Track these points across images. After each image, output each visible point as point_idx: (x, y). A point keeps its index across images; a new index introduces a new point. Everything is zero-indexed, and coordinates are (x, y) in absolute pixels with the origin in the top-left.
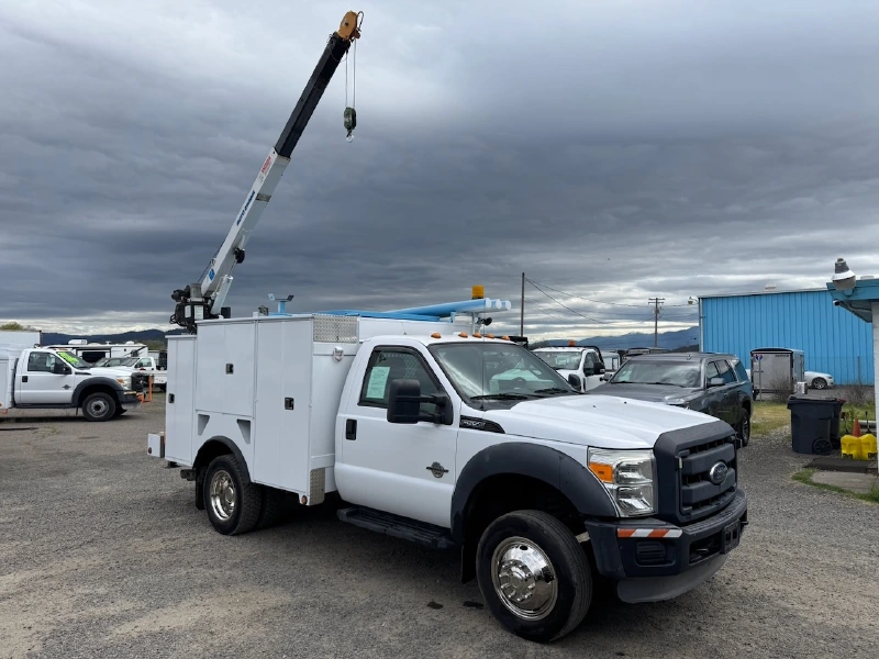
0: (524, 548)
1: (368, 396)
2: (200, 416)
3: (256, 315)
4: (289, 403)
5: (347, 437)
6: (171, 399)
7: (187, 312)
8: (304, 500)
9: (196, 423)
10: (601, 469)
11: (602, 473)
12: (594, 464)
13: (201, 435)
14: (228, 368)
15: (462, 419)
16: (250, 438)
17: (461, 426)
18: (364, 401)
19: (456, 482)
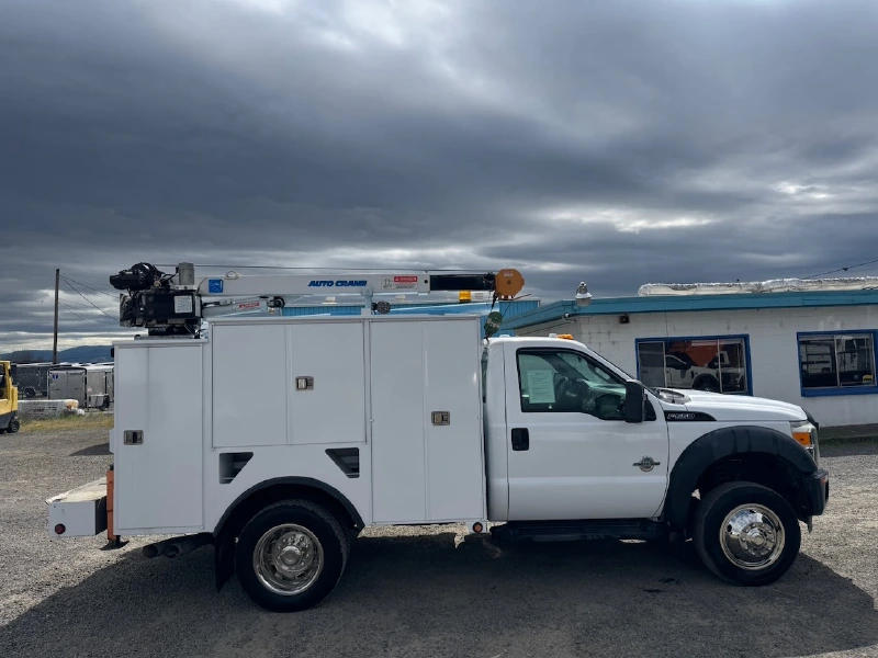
1: (531, 401)
2: (223, 456)
3: (367, 313)
4: (441, 418)
5: (514, 449)
6: (134, 438)
7: (182, 305)
8: (478, 528)
9: (214, 467)
10: (801, 436)
11: (802, 440)
12: (795, 434)
13: (229, 481)
14: (302, 383)
15: (667, 413)
16: (357, 470)
17: (667, 420)
18: (527, 407)
19: (670, 470)
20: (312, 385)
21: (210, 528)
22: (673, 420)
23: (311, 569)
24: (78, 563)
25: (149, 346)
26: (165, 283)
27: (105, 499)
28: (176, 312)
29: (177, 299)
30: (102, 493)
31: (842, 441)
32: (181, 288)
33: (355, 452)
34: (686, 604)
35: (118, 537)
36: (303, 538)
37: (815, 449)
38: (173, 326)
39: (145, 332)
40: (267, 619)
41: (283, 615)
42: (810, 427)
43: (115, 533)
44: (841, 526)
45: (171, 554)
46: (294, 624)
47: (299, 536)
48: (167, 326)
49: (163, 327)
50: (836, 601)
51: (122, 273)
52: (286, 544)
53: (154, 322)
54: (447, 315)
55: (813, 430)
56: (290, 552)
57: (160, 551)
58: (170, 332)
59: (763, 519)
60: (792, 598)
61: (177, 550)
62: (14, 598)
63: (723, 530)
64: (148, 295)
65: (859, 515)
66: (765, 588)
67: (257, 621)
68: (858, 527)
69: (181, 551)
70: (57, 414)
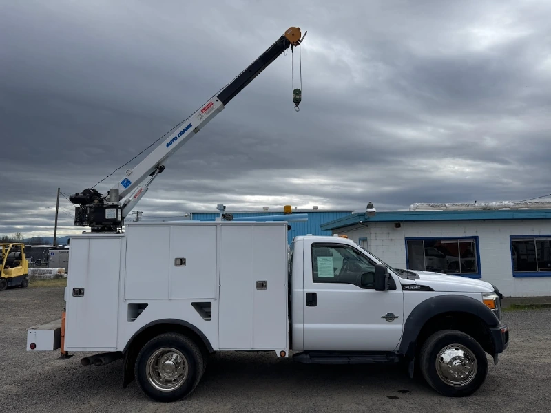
0: (457, 349)
1: (319, 276)
2: (130, 305)
3: (219, 220)
4: (262, 285)
5: (308, 305)
6: (78, 292)
7: (110, 214)
8: (283, 354)
9: (125, 311)
10: (489, 302)
11: (489, 304)
12: (484, 301)
13: (133, 320)
14: (179, 262)
15: (403, 285)
16: (210, 316)
17: (403, 290)
18: (316, 279)
19: (405, 322)
20: (184, 263)
21: (121, 349)
22: (407, 290)
23: (181, 376)
24: (47, 368)
25: (89, 238)
26: (101, 201)
27: (60, 329)
28: (107, 218)
29: (107, 210)
30: (59, 326)
31: (537, 306)
32: (110, 204)
33: (209, 305)
34: (412, 406)
35: (67, 352)
36: (177, 357)
37: (498, 311)
38: (105, 226)
39: (88, 229)
40: (152, 406)
41: (163, 404)
42: (494, 297)
43: (65, 349)
44: (524, 361)
45: (97, 364)
46: (168, 409)
47: (175, 355)
48: (101, 226)
49: (99, 227)
50: (508, 408)
51: (77, 194)
52: (167, 360)
53: (94, 223)
54: (267, 222)
55: (496, 298)
56: (169, 365)
57: (91, 361)
58: (102, 230)
59: (464, 354)
60: (480, 405)
61: (101, 361)
62: (6, 387)
63: (438, 360)
64: (91, 208)
65: (538, 354)
66: (464, 398)
67: (146, 407)
68: (535, 362)
69: (103, 362)
70: (52, 277)
